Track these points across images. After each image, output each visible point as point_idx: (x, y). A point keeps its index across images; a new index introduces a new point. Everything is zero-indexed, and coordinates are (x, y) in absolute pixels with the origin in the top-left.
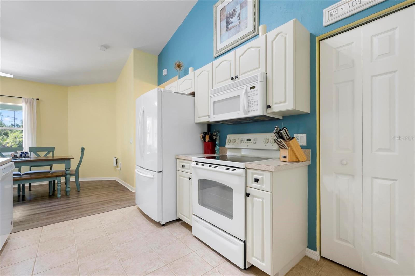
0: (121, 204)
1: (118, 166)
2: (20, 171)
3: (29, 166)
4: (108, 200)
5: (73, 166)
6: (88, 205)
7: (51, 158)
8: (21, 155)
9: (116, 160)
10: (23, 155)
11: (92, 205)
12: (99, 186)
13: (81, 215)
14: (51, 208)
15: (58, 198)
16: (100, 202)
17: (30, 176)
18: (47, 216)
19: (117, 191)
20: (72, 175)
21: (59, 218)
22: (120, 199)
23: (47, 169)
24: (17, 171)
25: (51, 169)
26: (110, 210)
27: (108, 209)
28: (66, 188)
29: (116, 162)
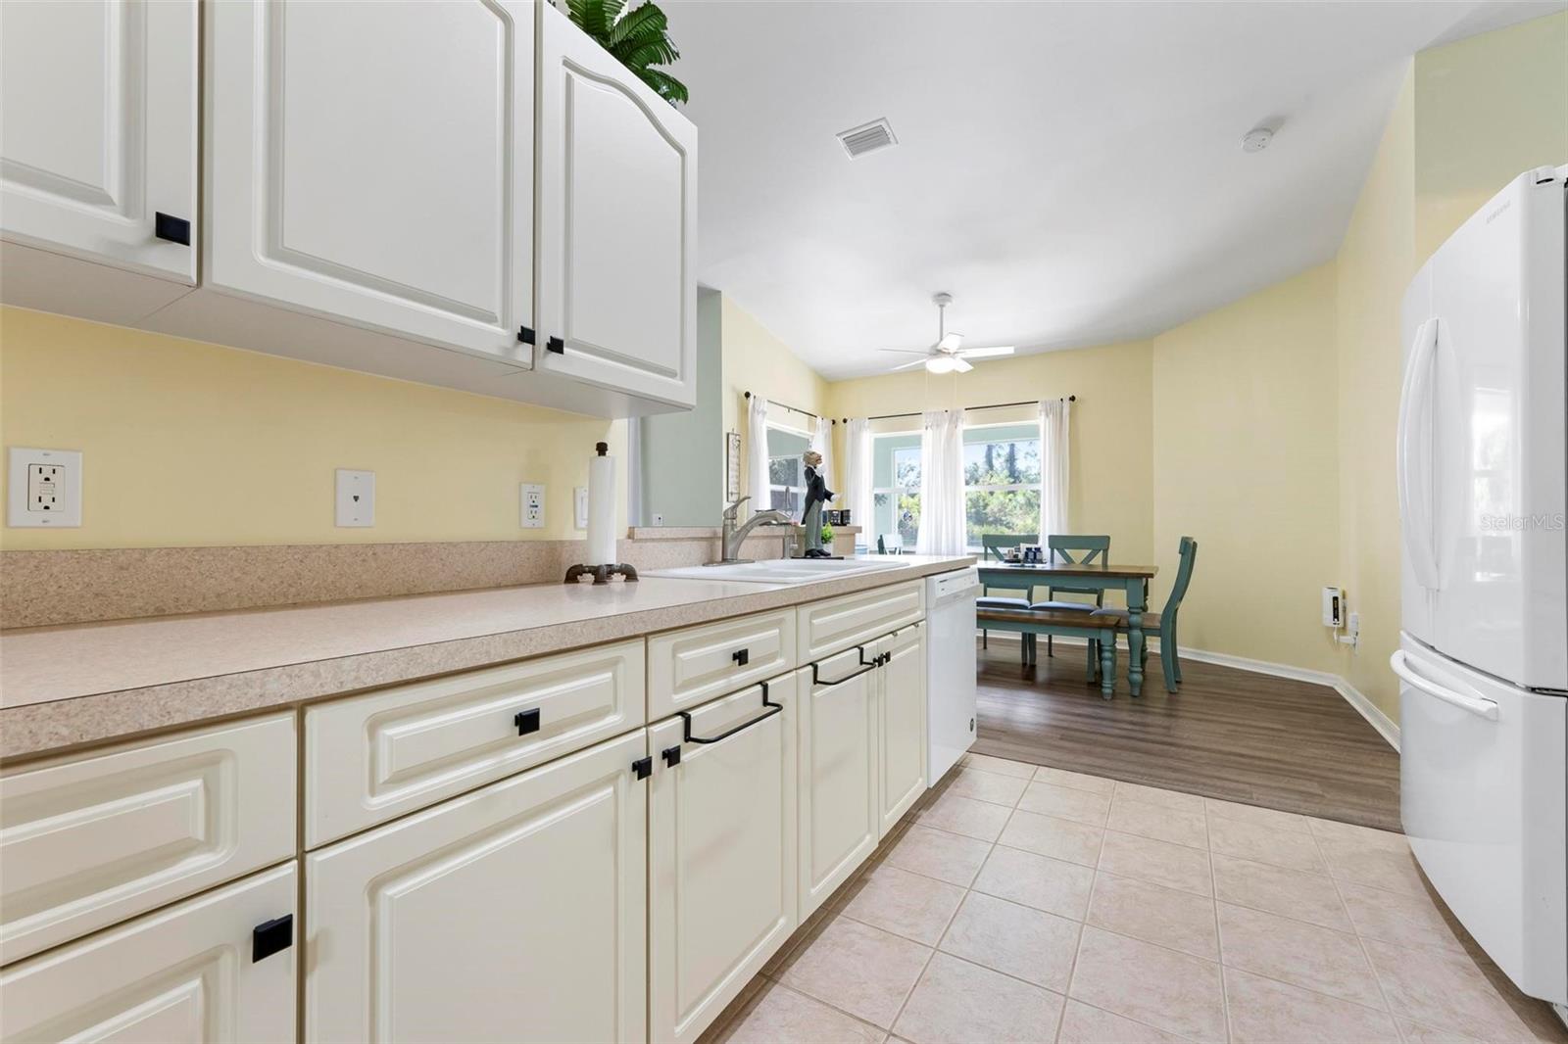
0: (1322, 796)
1: (1344, 628)
2: (1030, 598)
3: (1048, 588)
4: (1269, 760)
5: (1157, 603)
6: (1187, 751)
7: (1100, 570)
8: (1026, 554)
9: (1335, 599)
10: (1031, 555)
11: (1200, 757)
12: (1248, 694)
13: (1151, 776)
14: (1077, 722)
15: (1101, 696)
16: (1230, 753)
17: (1052, 616)
18: (1061, 739)
19: (1330, 737)
20: (1153, 632)
21: (1086, 760)
22: (1330, 774)
23: (1087, 601)
24: (1022, 598)
25: (1099, 603)
26: (1263, 804)
27: (1254, 796)
28: (1132, 672)
29: (1336, 609)
